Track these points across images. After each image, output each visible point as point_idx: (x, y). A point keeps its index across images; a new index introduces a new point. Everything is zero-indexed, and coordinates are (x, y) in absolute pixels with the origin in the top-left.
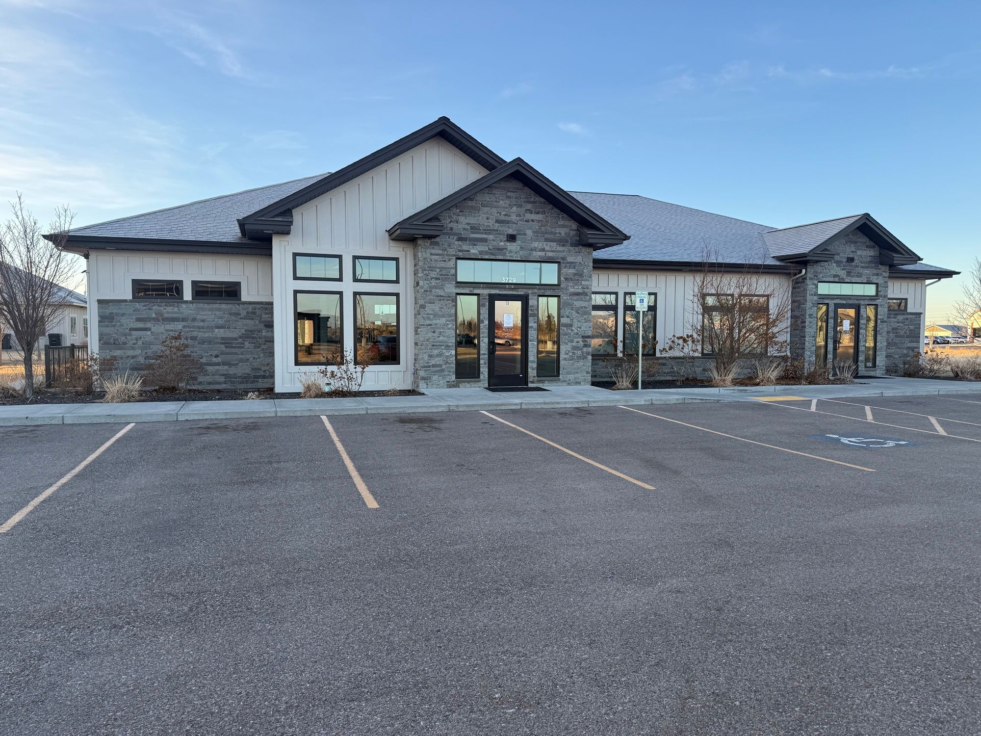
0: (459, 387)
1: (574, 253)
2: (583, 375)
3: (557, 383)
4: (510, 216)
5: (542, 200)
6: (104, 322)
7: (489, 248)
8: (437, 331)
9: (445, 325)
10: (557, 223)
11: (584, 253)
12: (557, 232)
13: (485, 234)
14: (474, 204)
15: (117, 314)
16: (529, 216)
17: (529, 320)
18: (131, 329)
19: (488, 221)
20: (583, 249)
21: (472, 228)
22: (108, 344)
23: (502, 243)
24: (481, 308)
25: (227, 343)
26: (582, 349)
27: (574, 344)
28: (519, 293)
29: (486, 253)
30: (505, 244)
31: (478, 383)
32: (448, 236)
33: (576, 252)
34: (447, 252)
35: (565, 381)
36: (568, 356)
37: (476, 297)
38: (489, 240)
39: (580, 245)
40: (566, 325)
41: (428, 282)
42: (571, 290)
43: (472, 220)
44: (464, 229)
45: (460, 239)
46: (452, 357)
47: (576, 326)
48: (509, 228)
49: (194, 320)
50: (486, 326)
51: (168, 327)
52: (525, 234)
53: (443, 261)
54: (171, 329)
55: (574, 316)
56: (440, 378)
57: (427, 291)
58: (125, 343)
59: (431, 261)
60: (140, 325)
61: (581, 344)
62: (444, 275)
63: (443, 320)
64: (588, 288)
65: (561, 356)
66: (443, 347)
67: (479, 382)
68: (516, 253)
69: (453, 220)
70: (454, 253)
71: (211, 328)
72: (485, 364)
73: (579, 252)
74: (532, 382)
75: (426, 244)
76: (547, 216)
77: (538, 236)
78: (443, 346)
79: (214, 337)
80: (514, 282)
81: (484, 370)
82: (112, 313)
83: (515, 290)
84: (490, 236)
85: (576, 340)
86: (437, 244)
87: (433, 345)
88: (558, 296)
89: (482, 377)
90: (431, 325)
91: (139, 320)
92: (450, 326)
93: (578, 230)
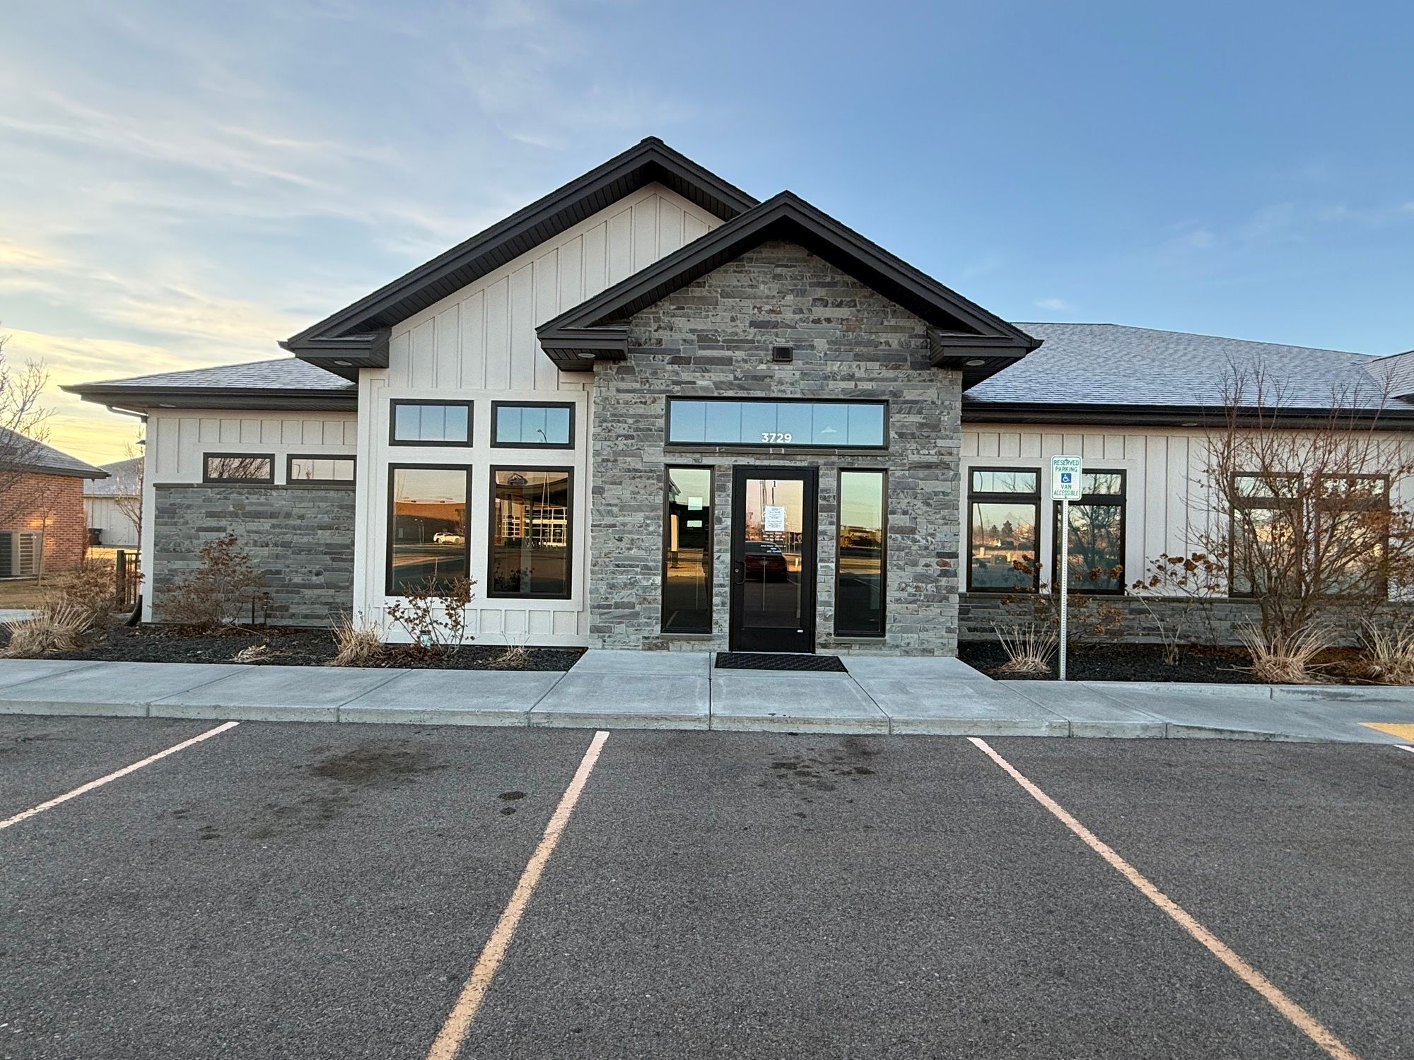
0: (668, 649)
1: (919, 381)
2: (938, 635)
3: (881, 649)
4: (780, 313)
5: (849, 279)
6: (163, 517)
7: (735, 376)
8: (627, 537)
9: (641, 526)
10: (882, 323)
11: (941, 382)
12: (882, 340)
13: (728, 350)
14: (705, 293)
15: (180, 506)
16: (819, 312)
17: (819, 518)
18: (200, 529)
19: (733, 324)
20: (941, 374)
21: (700, 339)
22: (167, 551)
23: (763, 367)
24: (717, 493)
25: (335, 553)
26: (937, 581)
27: (920, 569)
28: (798, 464)
29: (730, 386)
30: (769, 369)
31: (706, 643)
32: (652, 356)
33: (924, 381)
34: (650, 387)
35: (897, 646)
36: (905, 594)
37: (708, 472)
38: (737, 361)
39: (934, 366)
40: (902, 531)
41: (608, 443)
42: (915, 458)
43: (700, 324)
44: (685, 340)
45: (675, 361)
46: (655, 589)
47: (923, 532)
48: (777, 336)
49: (288, 515)
50: (726, 528)
51: (252, 526)
52: (812, 347)
53: (641, 402)
54: (255, 529)
55: (919, 512)
56: (631, 630)
57: (608, 460)
58: (189, 551)
59: (618, 403)
60: (212, 523)
61: (935, 569)
62: (641, 430)
63: (639, 517)
64: (951, 454)
65: (888, 593)
66: (638, 569)
67: (709, 640)
68: (792, 384)
69: (662, 325)
70: (663, 388)
71: (312, 529)
72: (723, 604)
73: (931, 381)
74: (824, 646)
75: (609, 371)
76: (858, 311)
77: (838, 350)
78: (638, 566)
79: (316, 544)
80: (787, 442)
81: (722, 618)
82: (174, 504)
83: (787, 457)
84: (737, 353)
85: (923, 561)
86: (630, 370)
87: (618, 566)
88: (884, 471)
89: (715, 631)
90: (614, 526)
91: (211, 515)
92: (651, 529)
93: (927, 336)
